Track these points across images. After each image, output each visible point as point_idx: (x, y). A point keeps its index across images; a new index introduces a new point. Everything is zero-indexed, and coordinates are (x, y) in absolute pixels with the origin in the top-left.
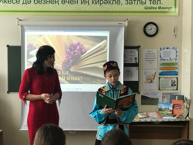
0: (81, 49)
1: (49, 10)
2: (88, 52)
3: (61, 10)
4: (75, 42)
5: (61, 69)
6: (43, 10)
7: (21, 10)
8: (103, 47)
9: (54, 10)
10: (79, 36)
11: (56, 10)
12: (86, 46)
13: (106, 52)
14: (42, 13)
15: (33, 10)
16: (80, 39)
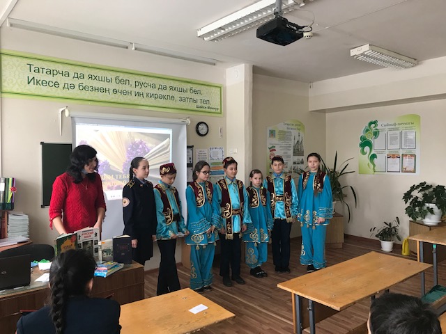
0: (144, 148)
1: (97, 99)
2: (151, 152)
3: (112, 101)
4: (137, 140)
5: (122, 172)
6: (90, 98)
7: (61, 95)
8: (166, 146)
9: (103, 100)
10: (142, 133)
11: (107, 100)
12: (149, 145)
13: (169, 152)
14: (89, 103)
15: (77, 97)
16: (143, 136)
